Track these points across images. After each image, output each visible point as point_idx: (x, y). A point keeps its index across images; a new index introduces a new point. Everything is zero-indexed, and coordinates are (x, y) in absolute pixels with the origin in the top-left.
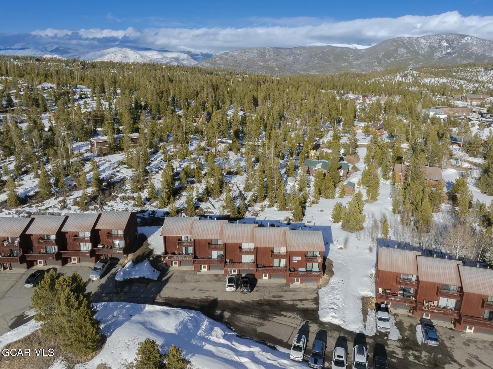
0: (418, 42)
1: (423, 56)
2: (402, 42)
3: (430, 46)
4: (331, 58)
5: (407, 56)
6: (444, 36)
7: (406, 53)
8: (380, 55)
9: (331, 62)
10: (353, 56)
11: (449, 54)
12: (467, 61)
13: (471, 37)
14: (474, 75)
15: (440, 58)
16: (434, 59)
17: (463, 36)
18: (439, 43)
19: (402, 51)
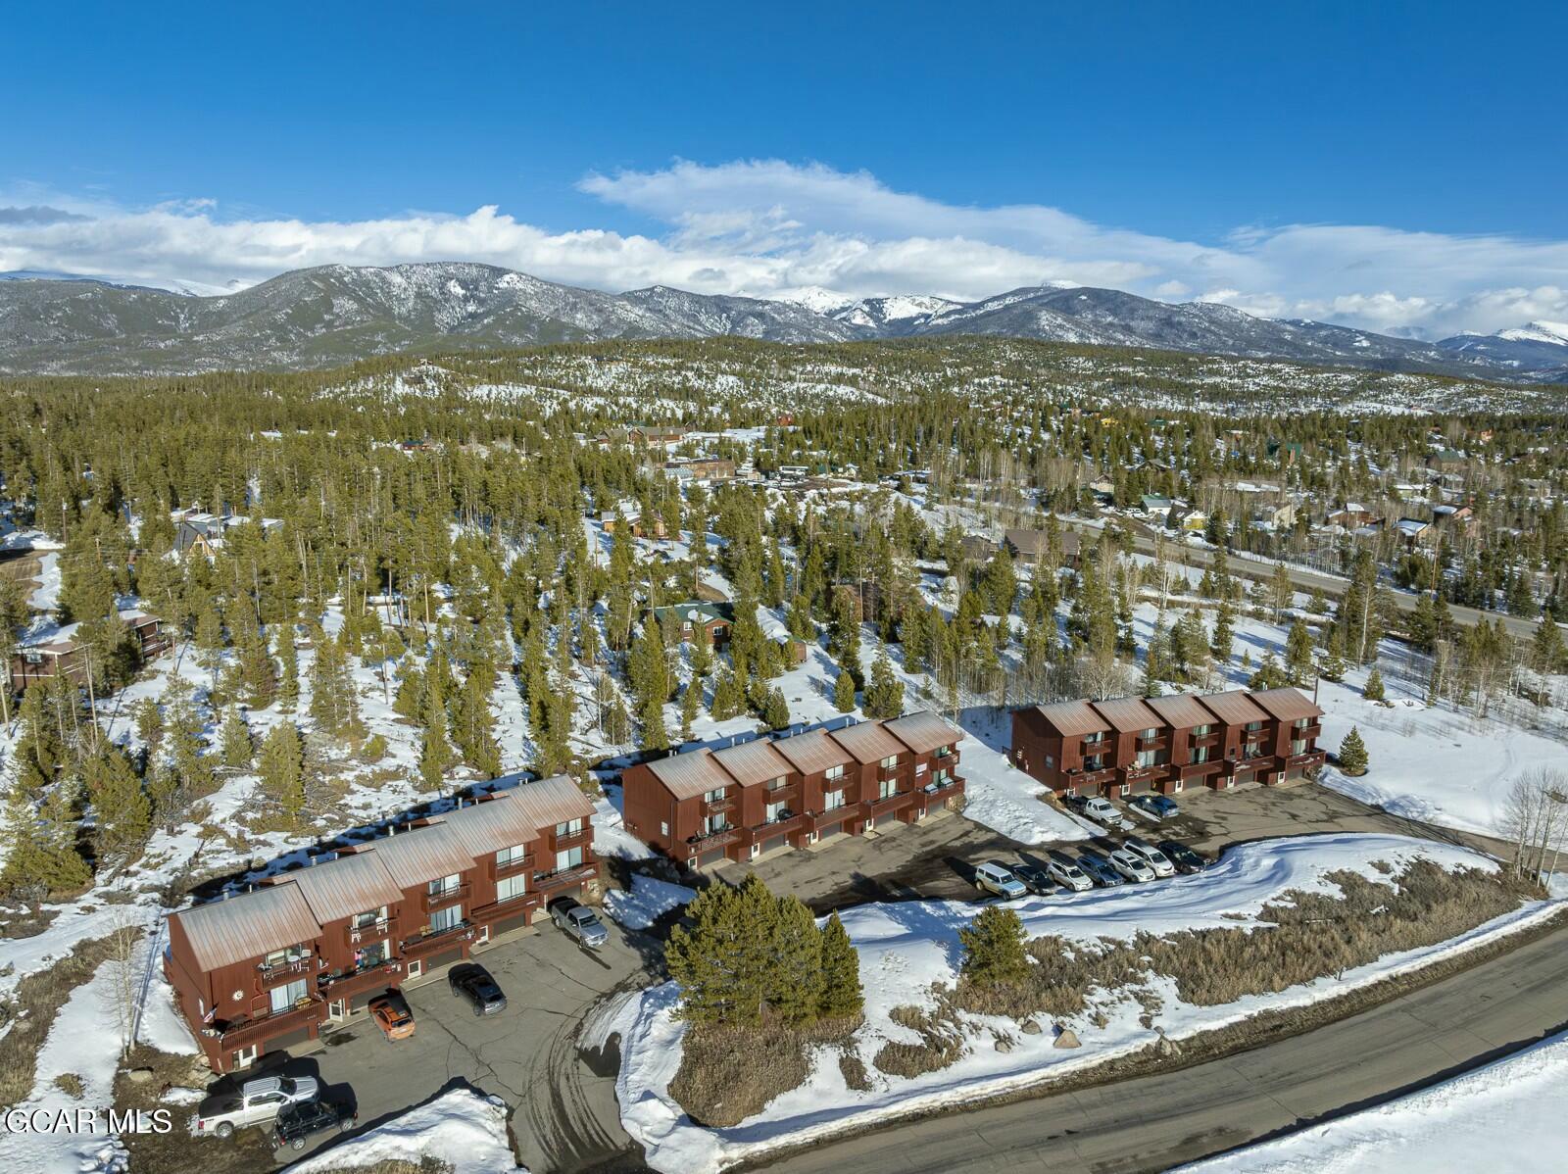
0: (384, 280)
1: (406, 319)
2: (340, 278)
3: (418, 295)
4: (111, 322)
5: (362, 321)
6: (452, 269)
7: (358, 312)
8: (280, 317)
9: (111, 334)
10: (190, 318)
11: (472, 315)
12: (521, 336)
13: (520, 274)
14: (574, 376)
15: (452, 329)
16: (438, 329)
17: (500, 272)
18: (442, 287)
19: (344, 305)
